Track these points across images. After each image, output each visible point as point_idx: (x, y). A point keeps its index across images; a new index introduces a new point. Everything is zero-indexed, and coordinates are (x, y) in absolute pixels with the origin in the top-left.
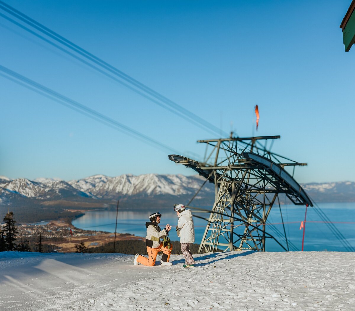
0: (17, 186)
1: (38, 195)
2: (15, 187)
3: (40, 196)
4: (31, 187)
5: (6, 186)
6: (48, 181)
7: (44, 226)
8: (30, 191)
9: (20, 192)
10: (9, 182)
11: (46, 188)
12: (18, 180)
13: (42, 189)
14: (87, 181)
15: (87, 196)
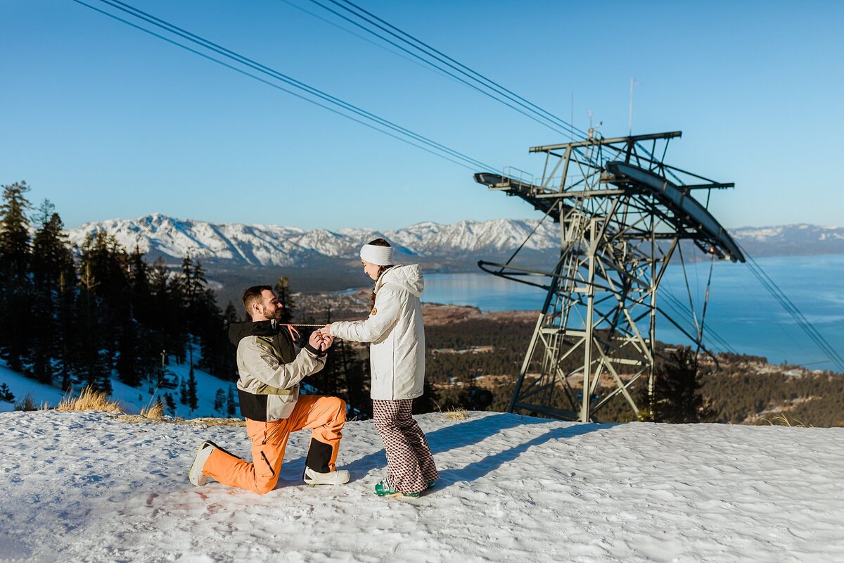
0: (314, 241)
1: (343, 252)
2: (310, 242)
3: (345, 254)
4: (333, 241)
5: (298, 241)
6: (356, 232)
7: (351, 297)
8: (331, 246)
9: (318, 249)
10: (303, 235)
11: (353, 243)
12: (315, 231)
13: (348, 244)
14: (410, 231)
15: (410, 253)
